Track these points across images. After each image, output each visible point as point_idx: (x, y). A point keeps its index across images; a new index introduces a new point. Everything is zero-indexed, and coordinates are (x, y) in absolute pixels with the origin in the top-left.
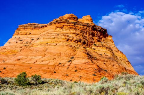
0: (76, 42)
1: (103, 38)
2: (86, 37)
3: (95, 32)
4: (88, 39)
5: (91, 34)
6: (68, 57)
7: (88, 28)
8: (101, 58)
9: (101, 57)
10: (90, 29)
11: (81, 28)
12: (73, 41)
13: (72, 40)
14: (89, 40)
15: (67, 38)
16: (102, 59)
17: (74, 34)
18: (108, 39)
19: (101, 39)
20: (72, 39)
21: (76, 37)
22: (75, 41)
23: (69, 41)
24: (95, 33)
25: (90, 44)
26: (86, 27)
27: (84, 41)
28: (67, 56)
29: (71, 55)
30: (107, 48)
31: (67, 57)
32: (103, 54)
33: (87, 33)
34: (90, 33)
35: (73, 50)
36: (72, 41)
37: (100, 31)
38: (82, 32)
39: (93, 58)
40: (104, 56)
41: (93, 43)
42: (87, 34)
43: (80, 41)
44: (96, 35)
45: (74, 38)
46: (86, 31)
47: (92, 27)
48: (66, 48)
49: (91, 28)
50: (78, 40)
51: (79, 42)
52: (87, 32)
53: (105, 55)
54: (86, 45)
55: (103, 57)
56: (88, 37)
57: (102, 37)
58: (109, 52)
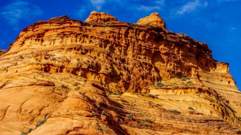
0: (79, 73)
1: (193, 69)
2: (123, 61)
3: (162, 47)
4: (131, 66)
5: (143, 52)
6: (27, 122)
7: (130, 34)
8: (171, 122)
9: (173, 118)
10: (140, 37)
11: (102, 33)
12: (64, 70)
13: (62, 68)
14: (135, 70)
15: (44, 61)
16: (174, 125)
17: (73, 51)
18: (216, 71)
19: (189, 70)
20: (61, 64)
21: (80, 57)
22: (74, 72)
23: (53, 70)
24: (163, 52)
25: (141, 81)
26: (123, 31)
27: (110, 70)
28: (24, 117)
29: (43, 112)
30: (200, 90)
31: (23, 120)
32: (184, 108)
33: (130, 48)
34: (140, 50)
35: (55, 98)
36: (61, 71)
37: (180, 45)
38: (108, 46)
39: (134, 120)
40: (188, 114)
41: (153, 80)
42: (130, 53)
43: (95, 69)
44: (165, 57)
45: (69, 61)
46: (124, 42)
47: (147, 32)
48: (29, 91)
49: (142, 34)
50: (85, 66)
51: (89, 75)
52: (128, 45)
53: (192, 113)
54: (121, 83)
55: (182, 119)
56: (131, 62)
57: (191, 64)
58: (209, 102)
